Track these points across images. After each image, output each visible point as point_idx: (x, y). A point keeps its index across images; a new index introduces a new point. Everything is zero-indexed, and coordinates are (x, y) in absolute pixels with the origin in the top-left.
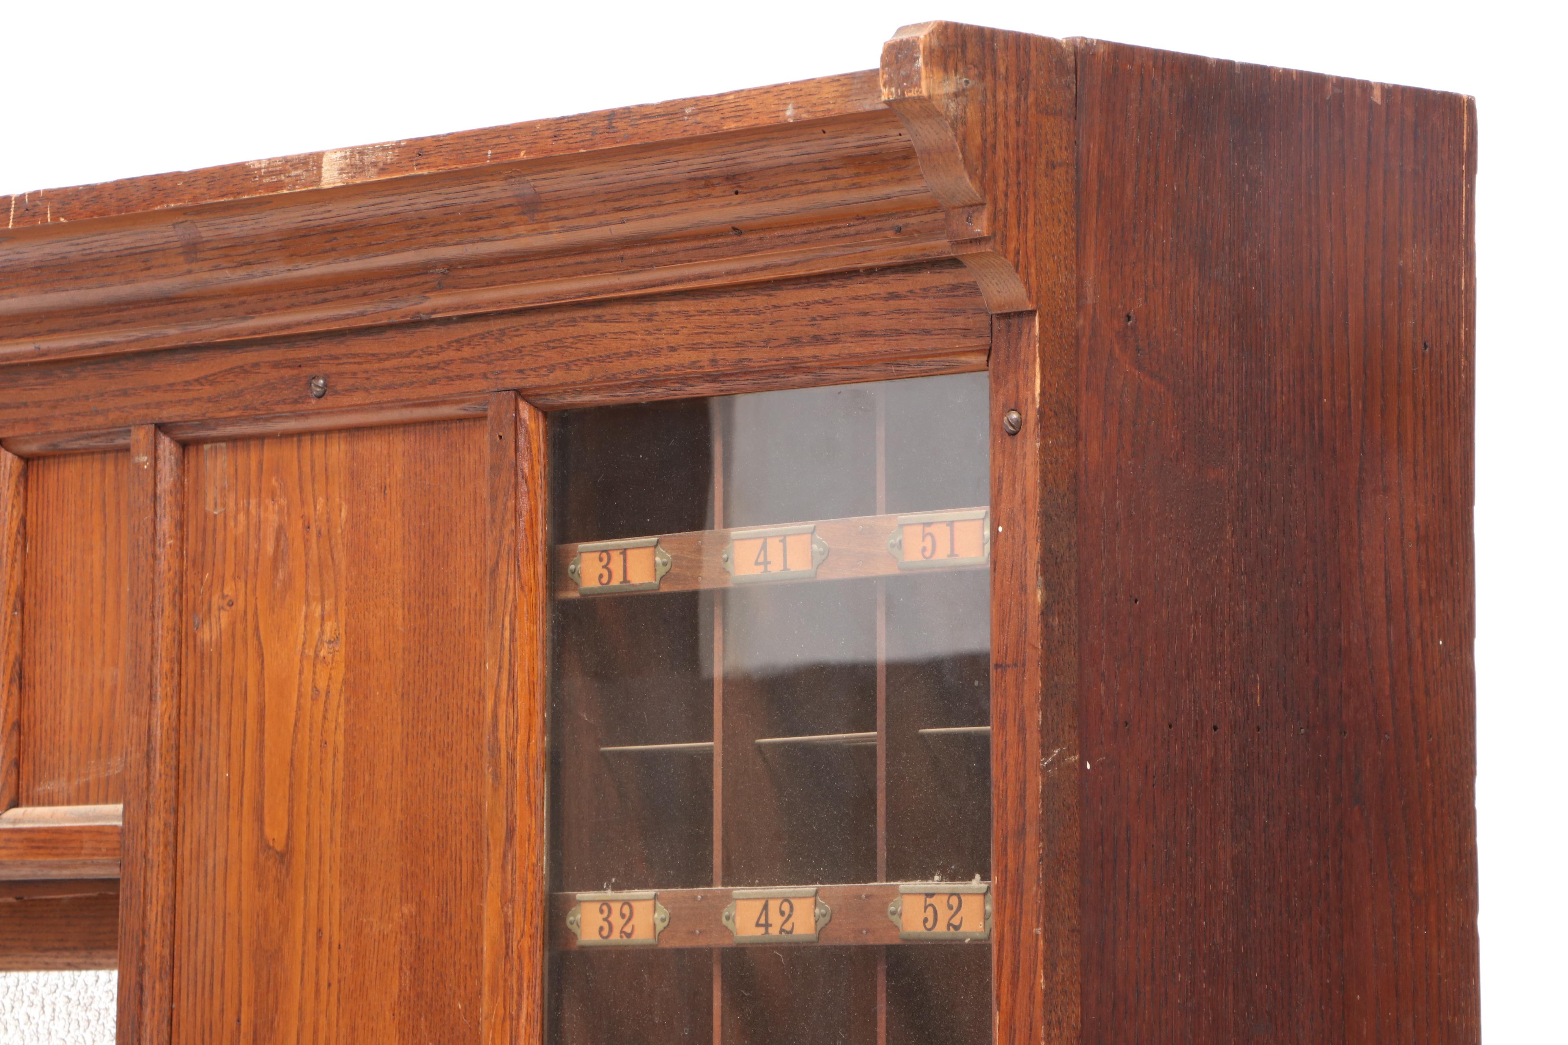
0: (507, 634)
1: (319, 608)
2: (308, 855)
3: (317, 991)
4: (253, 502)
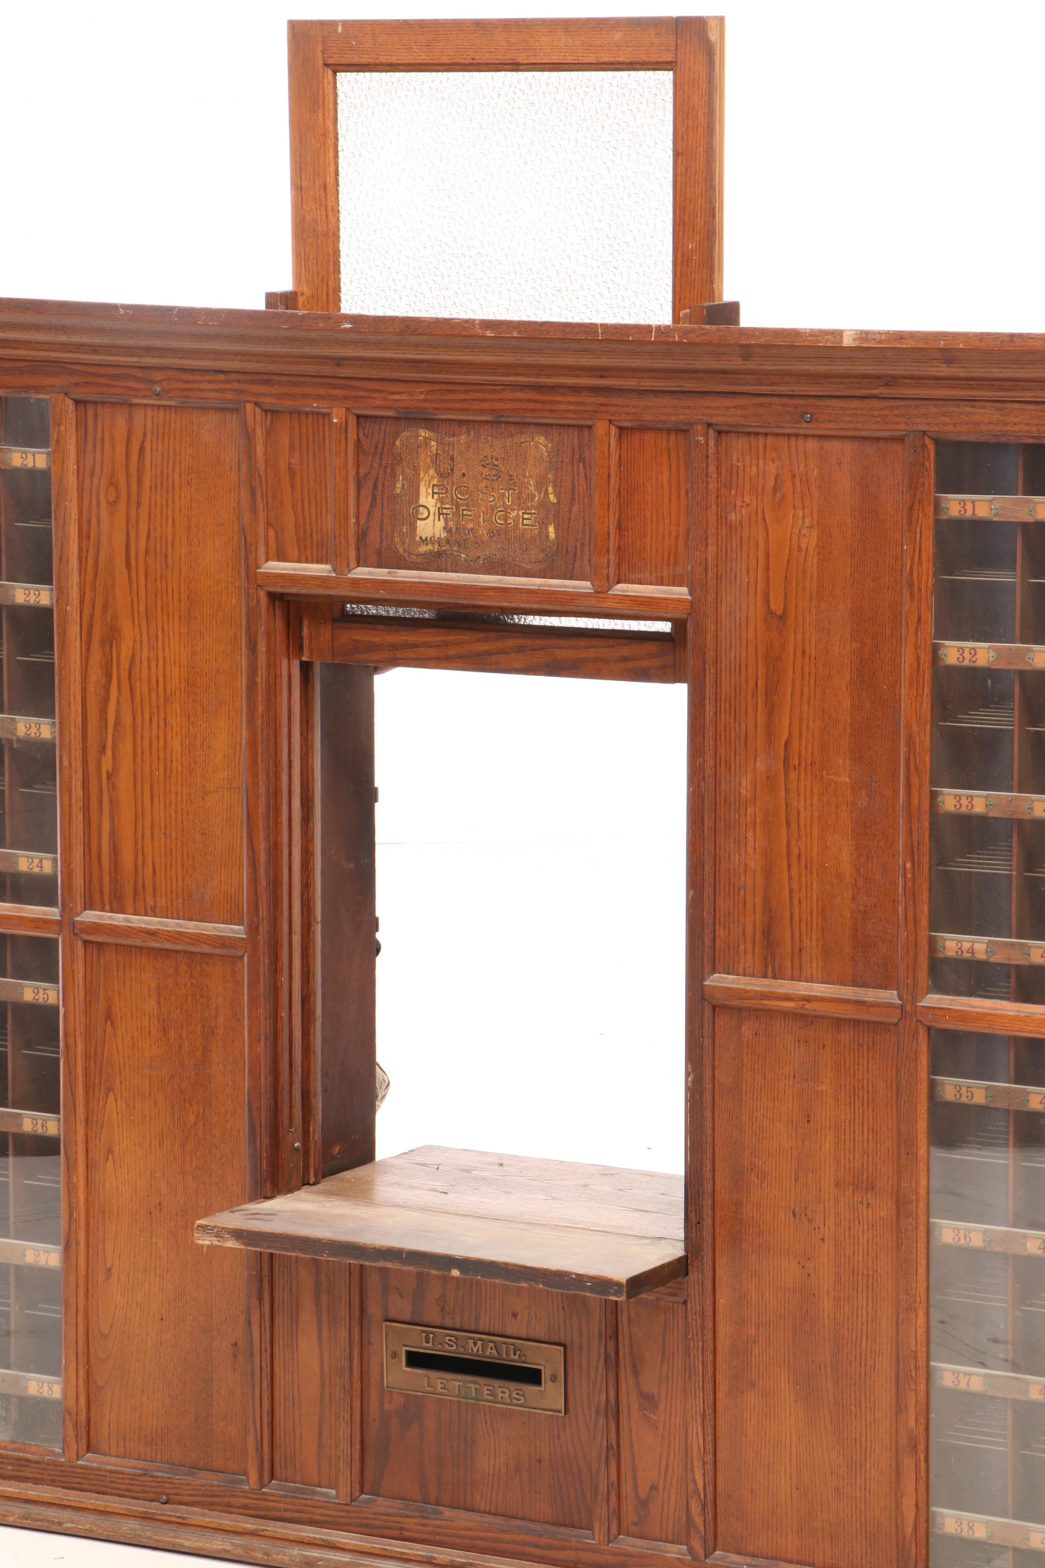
0: (918, 536)
1: (801, 512)
2: (796, 618)
3: (803, 676)
4: (761, 462)
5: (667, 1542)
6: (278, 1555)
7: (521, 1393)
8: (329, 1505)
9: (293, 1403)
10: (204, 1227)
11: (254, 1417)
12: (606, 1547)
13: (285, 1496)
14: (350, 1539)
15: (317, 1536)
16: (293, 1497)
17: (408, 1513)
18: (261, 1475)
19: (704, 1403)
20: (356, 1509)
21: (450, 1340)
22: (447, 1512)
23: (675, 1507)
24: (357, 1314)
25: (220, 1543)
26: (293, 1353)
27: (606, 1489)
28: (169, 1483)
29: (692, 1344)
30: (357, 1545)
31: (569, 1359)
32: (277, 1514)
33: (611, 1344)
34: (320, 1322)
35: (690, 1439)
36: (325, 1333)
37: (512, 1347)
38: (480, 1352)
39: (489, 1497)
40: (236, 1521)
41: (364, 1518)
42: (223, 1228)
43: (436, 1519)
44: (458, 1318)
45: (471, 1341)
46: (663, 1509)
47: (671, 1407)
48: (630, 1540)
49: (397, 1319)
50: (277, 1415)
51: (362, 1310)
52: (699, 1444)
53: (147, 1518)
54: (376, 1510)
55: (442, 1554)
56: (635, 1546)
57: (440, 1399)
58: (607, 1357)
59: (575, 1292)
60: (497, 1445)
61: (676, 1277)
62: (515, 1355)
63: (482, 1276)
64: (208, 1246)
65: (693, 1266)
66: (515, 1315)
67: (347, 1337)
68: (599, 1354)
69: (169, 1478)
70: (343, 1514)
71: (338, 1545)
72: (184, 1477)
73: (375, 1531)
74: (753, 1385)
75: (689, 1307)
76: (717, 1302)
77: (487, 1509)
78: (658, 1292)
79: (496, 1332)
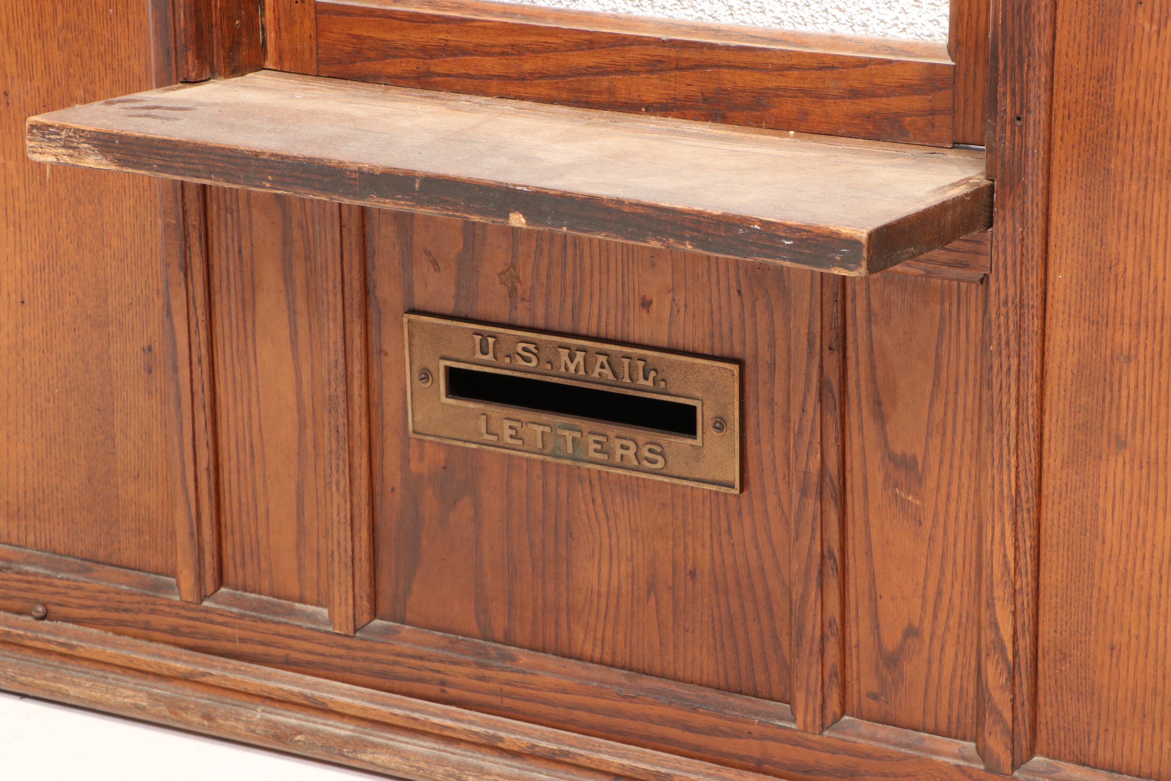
5: (936, 732)
6: (226, 719)
7: (658, 449)
8: (316, 634)
9: (253, 456)
10: (43, 129)
11: (184, 479)
12: (817, 737)
13: (242, 617)
14: (352, 697)
15: (297, 689)
16: (254, 619)
17: (454, 655)
18: (200, 579)
19: (1017, 478)
20: (364, 645)
21: (525, 349)
22: (524, 657)
23: (954, 670)
24: (356, 298)
25: (131, 693)
26: (248, 367)
27: (818, 633)
28: (49, 585)
29: (996, 364)
30: (364, 709)
31: (748, 388)
32: (230, 646)
33: (832, 361)
34: (292, 312)
35: (987, 546)
36: (303, 332)
37: (641, 364)
38: (582, 372)
39: (599, 635)
40: (160, 656)
41: (377, 661)
42: (76, 131)
43: (503, 670)
44: (540, 310)
45: (564, 353)
46: (929, 672)
47: (949, 485)
48: (866, 726)
49: (430, 308)
50: (225, 475)
51: (366, 291)
52: (1005, 556)
53: (10, 643)
54: (398, 649)
55: (513, 732)
56: (874, 739)
57: (510, 456)
58: (823, 384)
59: (760, 259)
60: (614, 542)
61: (967, 230)
62: (646, 378)
63: (570, 227)
64: (52, 165)
65: (1003, 207)
66: (646, 304)
67: (340, 342)
68: (808, 379)
69: (48, 576)
70: (342, 652)
71: (331, 706)
72: (72, 576)
73: (397, 684)
74: (1122, 444)
75: (993, 289)
76: (1051, 278)
77: (597, 655)
78: (928, 261)
79: (611, 334)
